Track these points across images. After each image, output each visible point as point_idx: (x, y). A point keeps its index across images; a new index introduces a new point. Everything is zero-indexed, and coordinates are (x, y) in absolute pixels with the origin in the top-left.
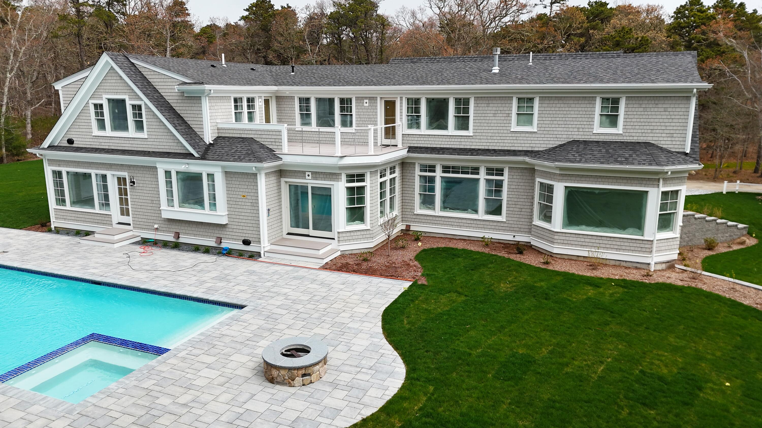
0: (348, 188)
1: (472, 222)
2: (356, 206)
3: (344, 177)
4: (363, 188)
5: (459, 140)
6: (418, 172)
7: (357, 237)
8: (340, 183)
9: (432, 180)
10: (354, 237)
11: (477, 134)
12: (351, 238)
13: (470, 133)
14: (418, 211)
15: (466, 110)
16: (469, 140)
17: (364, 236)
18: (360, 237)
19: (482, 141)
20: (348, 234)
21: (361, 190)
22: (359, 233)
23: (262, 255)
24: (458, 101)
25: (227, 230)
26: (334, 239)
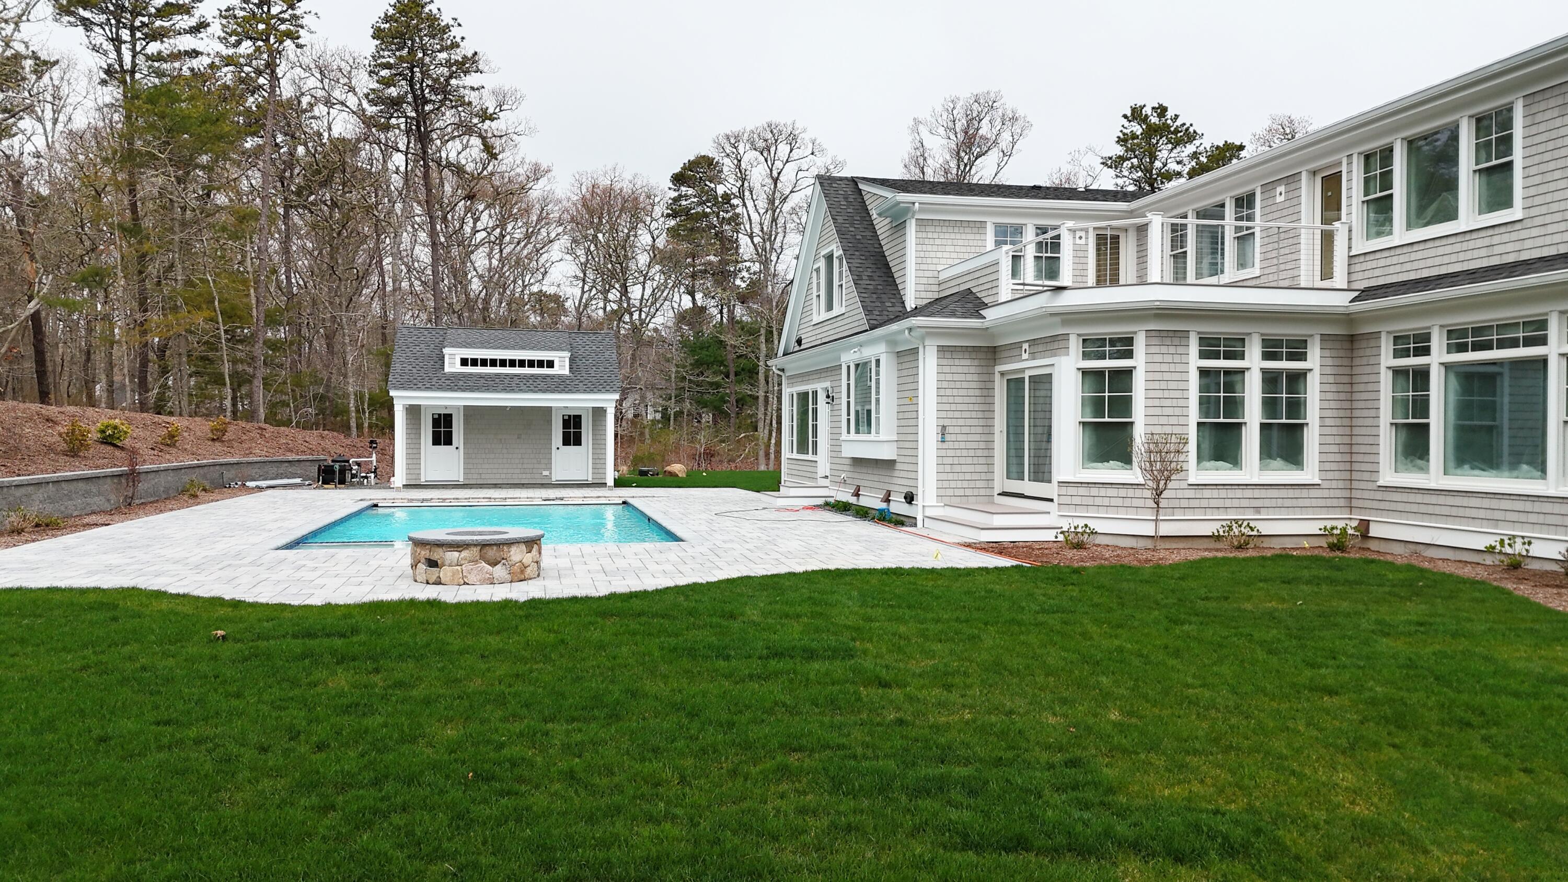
0: (1085, 373)
1: (1528, 506)
2: (1107, 419)
3: (1075, 345)
4: (1128, 373)
5: (1487, 242)
6: (1387, 359)
7: (1106, 502)
8: (1064, 359)
9: (1421, 376)
10: (1098, 501)
11: (1534, 212)
12: (1090, 501)
13: (1516, 212)
14: (1389, 476)
15: (1506, 143)
16: (1514, 236)
17: (1128, 502)
18: (1114, 502)
19: (1551, 229)
20: (1082, 491)
21: (1123, 377)
22: (1112, 492)
23: (919, 523)
24: (1481, 123)
25: (896, 473)
26: (1052, 500)
